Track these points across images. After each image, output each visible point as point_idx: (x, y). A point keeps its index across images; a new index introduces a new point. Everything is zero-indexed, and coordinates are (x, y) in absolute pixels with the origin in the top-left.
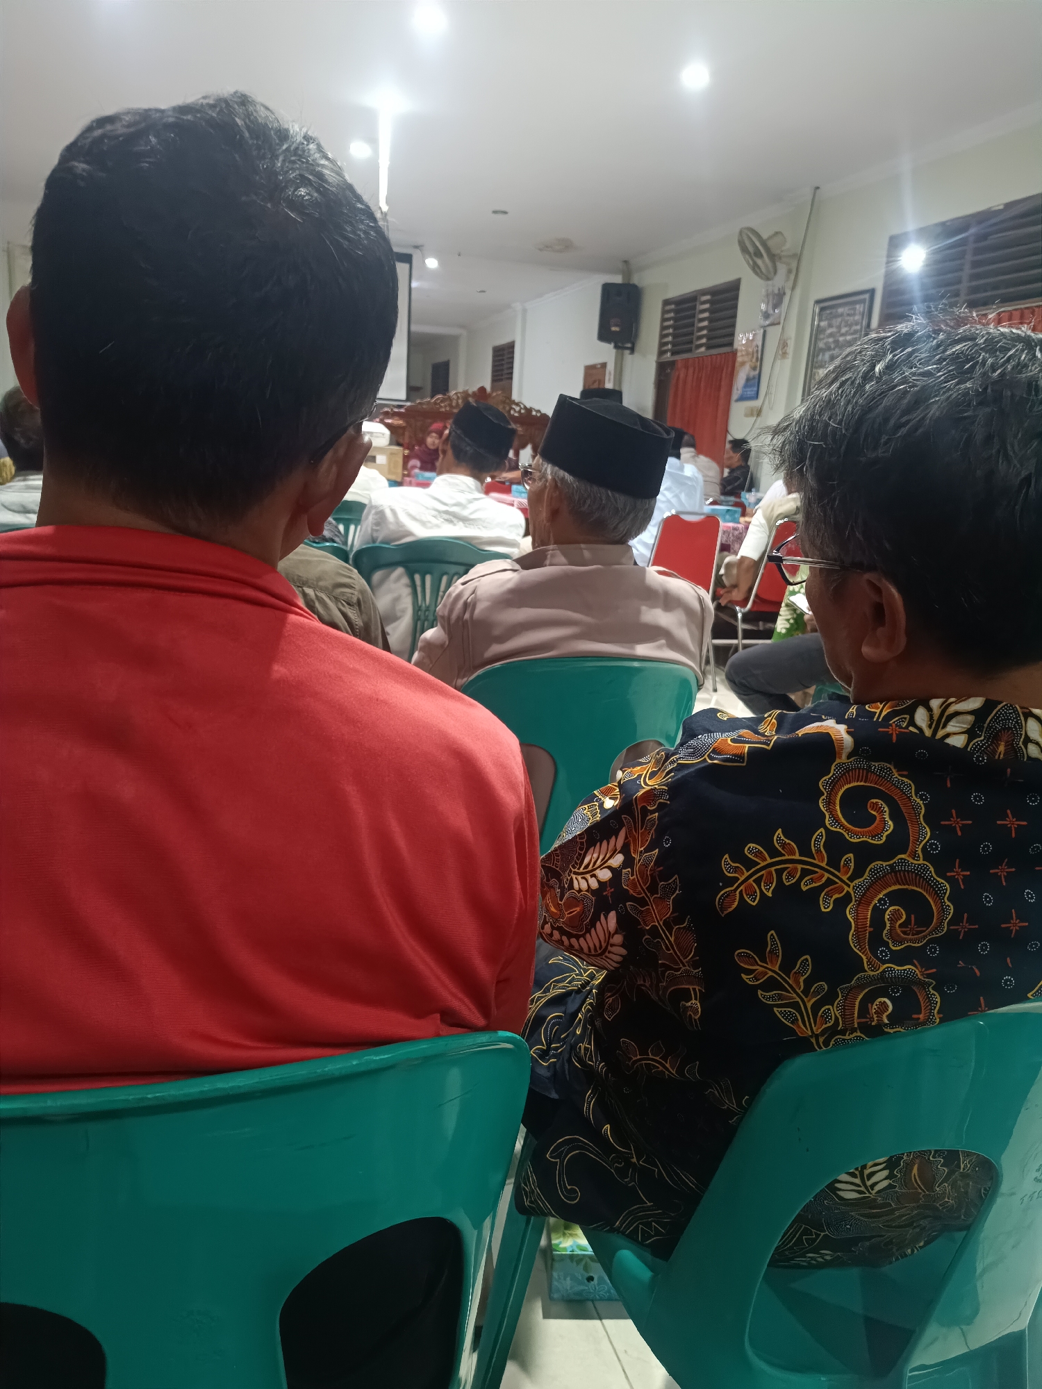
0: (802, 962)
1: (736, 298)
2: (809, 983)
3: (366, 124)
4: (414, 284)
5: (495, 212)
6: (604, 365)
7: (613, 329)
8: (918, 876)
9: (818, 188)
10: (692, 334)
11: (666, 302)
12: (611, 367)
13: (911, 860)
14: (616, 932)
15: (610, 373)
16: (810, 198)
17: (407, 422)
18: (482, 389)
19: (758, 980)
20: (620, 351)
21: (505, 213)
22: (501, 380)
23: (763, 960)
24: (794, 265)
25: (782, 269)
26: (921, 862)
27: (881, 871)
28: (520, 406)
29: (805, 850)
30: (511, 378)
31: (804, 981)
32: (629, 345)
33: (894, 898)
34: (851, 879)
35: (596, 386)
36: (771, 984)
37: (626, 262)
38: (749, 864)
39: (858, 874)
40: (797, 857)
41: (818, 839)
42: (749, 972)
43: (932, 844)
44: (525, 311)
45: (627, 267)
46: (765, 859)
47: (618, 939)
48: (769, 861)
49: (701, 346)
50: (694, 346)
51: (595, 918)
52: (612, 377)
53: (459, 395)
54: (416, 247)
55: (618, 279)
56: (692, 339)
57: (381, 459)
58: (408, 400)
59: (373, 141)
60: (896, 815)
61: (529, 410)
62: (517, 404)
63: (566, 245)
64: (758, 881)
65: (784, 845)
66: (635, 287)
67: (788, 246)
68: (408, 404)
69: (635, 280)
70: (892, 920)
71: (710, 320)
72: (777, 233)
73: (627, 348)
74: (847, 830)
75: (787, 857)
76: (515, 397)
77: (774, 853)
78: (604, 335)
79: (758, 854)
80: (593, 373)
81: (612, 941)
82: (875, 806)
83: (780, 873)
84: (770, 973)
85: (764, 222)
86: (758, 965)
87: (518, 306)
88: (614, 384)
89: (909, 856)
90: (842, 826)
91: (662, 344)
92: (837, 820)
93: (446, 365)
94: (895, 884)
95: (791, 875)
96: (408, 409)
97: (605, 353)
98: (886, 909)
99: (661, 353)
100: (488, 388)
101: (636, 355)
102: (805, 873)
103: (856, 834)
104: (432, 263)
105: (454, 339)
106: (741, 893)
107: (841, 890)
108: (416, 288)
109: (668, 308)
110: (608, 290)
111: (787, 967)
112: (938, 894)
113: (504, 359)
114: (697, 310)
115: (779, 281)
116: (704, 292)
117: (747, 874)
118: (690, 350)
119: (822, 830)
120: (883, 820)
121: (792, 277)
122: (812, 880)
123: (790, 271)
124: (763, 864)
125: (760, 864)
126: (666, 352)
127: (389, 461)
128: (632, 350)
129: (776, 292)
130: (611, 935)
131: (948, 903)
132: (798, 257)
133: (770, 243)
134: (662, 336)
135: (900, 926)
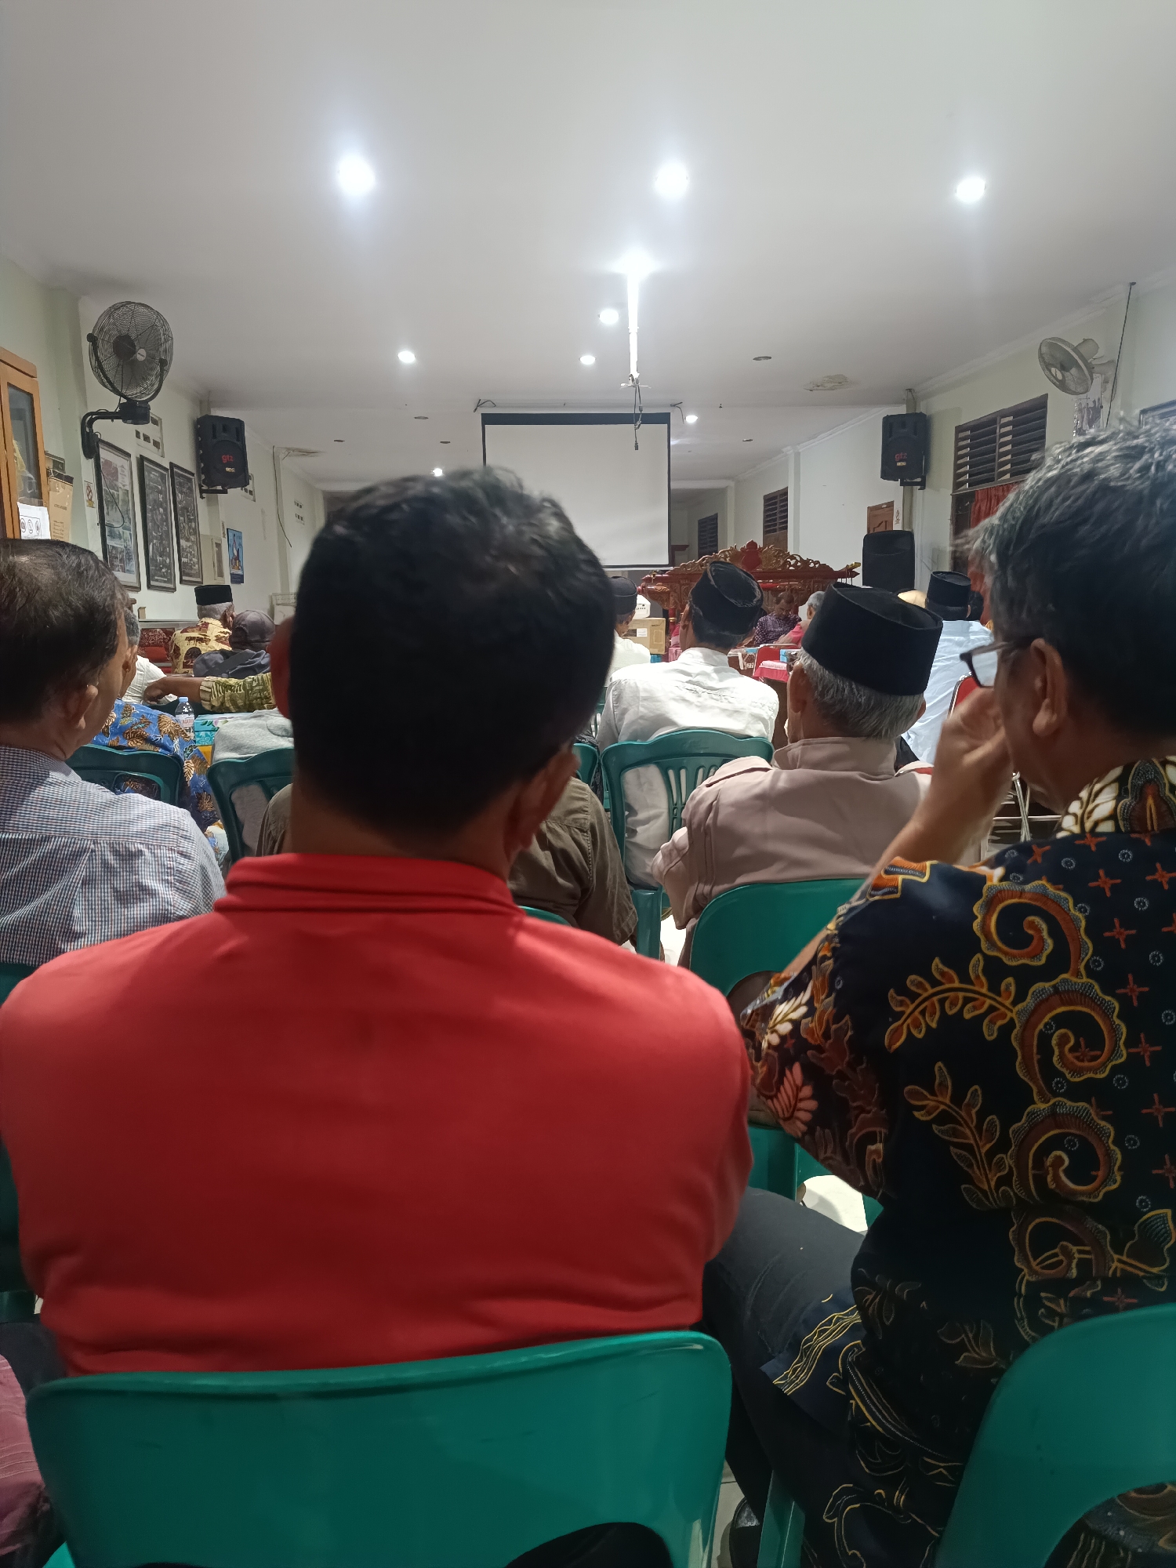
0: (972, 1093)
1: (1044, 417)
2: (982, 1115)
3: (611, 289)
4: (672, 443)
5: (756, 359)
6: (890, 505)
7: (899, 464)
8: (1084, 996)
9: (1134, 284)
10: (994, 460)
11: (959, 429)
12: (898, 506)
13: (1074, 979)
14: (804, 1085)
15: (898, 512)
16: (1125, 295)
17: (671, 587)
18: (753, 544)
19: (930, 1115)
20: (908, 487)
21: (770, 358)
22: (775, 531)
23: (933, 1093)
24: (1111, 373)
25: (1098, 380)
26: (1085, 980)
27: (1043, 993)
28: (795, 558)
29: (965, 978)
30: (786, 528)
31: (977, 1113)
32: (919, 480)
33: (1060, 1021)
34: (1015, 1003)
35: (881, 529)
36: (944, 1118)
37: (910, 390)
38: (913, 996)
39: (1020, 997)
40: (957, 984)
41: (976, 964)
42: (920, 1108)
43: (1095, 961)
44: (798, 455)
45: (911, 395)
46: (926, 990)
47: (807, 1091)
48: (931, 991)
49: (1004, 473)
50: (996, 473)
51: (782, 1075)
52: (901, 518)
53: (727, 553)
54: (674, 406)
55: (902, 410)
56: (994, 465)
57: (642, 632)
58: (672, 562)
59: (621, 305)
60: (1055, 931)
61: (806, 562)
62: (792, 557)
63: (840, 382)
64: (923, 1013)
65: (943, 974)
66: (922, 415)
67: (1101, 353)
68: (672, 568)
69: (922, 409)
70: (1061, 1045)
71: (1014, 444)
72: (1085, 341)
73: (917, 484)
74: (1006, 954)
75: (947, 986)
76: (791, 550)
77: (935, 983)
78: (888, 472)
79: (920, 985)
80: (878, 514)
81: (802, 1095)
82: (1032, 925)
83: (942, 1002)
84: (942, 1107)
85: (1070, 330)
86: (929, 1099)
87: (789, 451)
88: (903, 526)
89: (1072, 975)
90: (999, 950)
91: (957, 476)
92: (993, 945)
93: (713, 520)
94: (1060, 1006)
95: (953, 1004)
96: (671, 573)
97: (893, 491)
98: (1053, 1034)
99: (957, 485)
100: (760, 543)
101: (927, 489)
102: (967, 1000)
103: (1014, 957)
104: (691, 419)
105: (721, 493)
106: (908, 1025)
107: (1004, 1016)
108: (675, 446)
109: (961, 435)
110: (889, 423)
111: (958, 1098)
112: (1107, 1014)
113: (776, 509)
114: (998, 434)
115: (1095, 391)
116: (1003, 414)
117: (912, 1007)
118: (991, 480)
119: (979, 956)
120: (1042, 939)
121: (1110, 386)
122: (975, 1008)
123: (1106, 382)
124: (925, 995)
125: (920, 995)
126: (963, 483)
127: (651, 633)
128: (923, 485)
129: (1091, 405)
130: (799, 1089)
131: (1117, 1021)
132: (1115, 364)
133: (1082, 350)
134: (957, 467)
135: (1071, 1050)
